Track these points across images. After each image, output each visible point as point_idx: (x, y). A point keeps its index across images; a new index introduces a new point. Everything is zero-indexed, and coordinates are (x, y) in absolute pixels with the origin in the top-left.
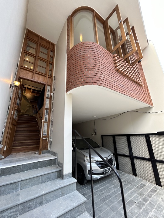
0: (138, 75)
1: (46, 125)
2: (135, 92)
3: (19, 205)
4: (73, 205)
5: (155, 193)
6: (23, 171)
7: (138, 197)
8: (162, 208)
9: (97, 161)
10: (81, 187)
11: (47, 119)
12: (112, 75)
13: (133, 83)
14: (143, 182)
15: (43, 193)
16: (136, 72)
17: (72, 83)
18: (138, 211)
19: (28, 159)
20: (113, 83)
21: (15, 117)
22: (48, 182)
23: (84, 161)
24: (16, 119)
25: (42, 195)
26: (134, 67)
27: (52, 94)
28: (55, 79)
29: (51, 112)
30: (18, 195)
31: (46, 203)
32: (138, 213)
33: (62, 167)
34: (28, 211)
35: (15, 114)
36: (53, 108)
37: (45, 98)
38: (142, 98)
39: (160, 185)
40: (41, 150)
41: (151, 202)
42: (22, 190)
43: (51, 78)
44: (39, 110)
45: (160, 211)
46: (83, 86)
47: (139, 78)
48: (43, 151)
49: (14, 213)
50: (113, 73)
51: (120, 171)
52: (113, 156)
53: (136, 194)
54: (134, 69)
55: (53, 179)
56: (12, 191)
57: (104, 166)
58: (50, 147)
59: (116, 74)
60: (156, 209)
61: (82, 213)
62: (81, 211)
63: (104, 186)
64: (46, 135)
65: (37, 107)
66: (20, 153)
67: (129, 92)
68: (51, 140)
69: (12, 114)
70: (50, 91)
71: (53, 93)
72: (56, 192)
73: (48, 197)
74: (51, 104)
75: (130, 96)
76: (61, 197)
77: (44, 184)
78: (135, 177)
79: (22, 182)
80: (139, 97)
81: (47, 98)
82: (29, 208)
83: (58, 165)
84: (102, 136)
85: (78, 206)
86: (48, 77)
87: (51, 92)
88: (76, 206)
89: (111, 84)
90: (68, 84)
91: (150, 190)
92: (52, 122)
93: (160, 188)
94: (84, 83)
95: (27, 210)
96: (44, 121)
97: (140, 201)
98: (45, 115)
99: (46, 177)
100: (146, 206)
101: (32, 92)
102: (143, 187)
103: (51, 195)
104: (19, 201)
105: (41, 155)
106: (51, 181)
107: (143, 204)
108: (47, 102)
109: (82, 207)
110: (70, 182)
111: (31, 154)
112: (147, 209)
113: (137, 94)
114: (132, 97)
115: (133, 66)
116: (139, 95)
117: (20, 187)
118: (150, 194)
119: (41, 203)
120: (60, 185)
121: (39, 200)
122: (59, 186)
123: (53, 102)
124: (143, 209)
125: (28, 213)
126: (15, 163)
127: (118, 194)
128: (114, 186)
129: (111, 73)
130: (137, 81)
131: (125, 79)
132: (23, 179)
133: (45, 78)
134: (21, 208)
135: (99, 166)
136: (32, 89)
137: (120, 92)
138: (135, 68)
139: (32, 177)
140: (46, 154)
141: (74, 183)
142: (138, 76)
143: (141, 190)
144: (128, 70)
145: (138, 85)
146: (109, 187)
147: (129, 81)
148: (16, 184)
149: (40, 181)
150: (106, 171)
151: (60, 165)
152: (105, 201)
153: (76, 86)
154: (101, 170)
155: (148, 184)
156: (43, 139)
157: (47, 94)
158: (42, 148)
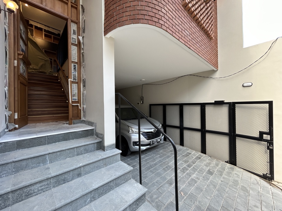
0: (211, 20)
1: (75, 86)
2: (202, 46)
3: (51, 178)
4: (118, 174)
5: (199, 160)
6: (49, 143)
7: (183, 164)
8: (204, 171)
9: (144, 132)
10: (124, 159)
11: (77, 78)
12: (177, 12)
13: (202, 33)
14: (189, 151)
15: (81, 165)
16: (209, 14)
17: (115, 18)
18: (181, 175)
19: (55, 130)
20: (177, 26)
21: (21, 71)
22: (86, 154)
23: (129, 132)
24: (25, 74)
25: (80, 167)
26: (208, 5)
27: (80, 38)
28: (83, 11)
29: (82, 67)
30: (48, 168)
31: (85, 174)
32: (182, 176)
33: (103, 138)
34: (64, 183)
35: (21, 67)
36: (83, 62)
37: (69, 44)
38: (208, 57)
39: (205, 153)
40: (72, 119)
41: (194, 167)
42: (52, 164)
43: (76, 8)
44: (62, 65)
45: (201, 173)
46: (132, 25)
47: (210, 25)
48: (75, 121)
49: (46, 186)
50: (178, 10)
51: (167, 142)
52: (161, 127)
53: (181, 162)
54: (207, 8)
55: (91, 151)
56: (38, 165)
57: (151, 137)
58: (84, 116)
59: (182, 11)
60: (198, 172)
61: (128, 180)
62: (127, 179)
63: (149, 156)
64: (77, 100)
65: (58, 61)
66: (42, 124)
67: (195, 45)
68: (85, 106)
69: (16, 65)
70: (76, 33)
71: (83, 37)
72: (97, 163)
73: (87, 168)
74: (81, 55)
75: (195, 51)
76: (103, 167)
77: (81, 157)
78: (181, 147)
79: (50, 155)
80: (205, 54)
81: (73, 44)
82: (64, 180)
83: (97, 136)
84: (151, 105)
85: (123, 175)
86: (72, 6)
87: (79, 35)
88: (122, 175)
89: (174, 27)
90: (107, 19)
91: (195, 157)
92: (84, 82)
93: (204, 155)
94: (135, 20)
95: (62, 182)
96: (72, 80)
97: (185, 167)
98: (73, 71)
99: (82, 149)
100: (189, 171)
101: (45, 35)
102: (189, 155)
103: (91, 166)
104: (49, 174)
105: (73, 125)
106: (88, 153)
107: (187, 169)
108: (73, 51)
109: (128, 175)
110: (112, 153)
111: (58, 124)
112: (190, 173)
113: (204, 50)
114: (197, 53)
115: (206, 4)
116: (205, 52)
117: (49, 161)
118: (195, 161)
119: (79, 175)
120: (102, 157)
121: (76, 172)
122: (100, 158)
123: (83, 53)
124: (186, 173)
125: (64, 185)
126: (35, 134)
127: (163, 163)
128: (159, 155)
129: (176, 8)
130: (208, 29)
131: (193, 24)
132: (51, 151)
133: (66, 6)
134: (54, 181)
135: (145, 137)
136: (45, 31)
137: (184, 42)
138: (209, 9)
139: (64, 149)
140: (79, 125)
141: (117, 154)
142: (210, 22)
143: (186, 158)
144: (199, 9)
145: (207, 36)
146: (155, 157)
147: (198, 29)
148: (42, 157)
149: (76, 153)
150: (153, 142)
151: (100, 136)
152: (150, 169)
153: (121, 24)
154: (147, 142)
155: (194, 152)
156: (72, 105)
157: (73, 38)
158: (73, 117)
